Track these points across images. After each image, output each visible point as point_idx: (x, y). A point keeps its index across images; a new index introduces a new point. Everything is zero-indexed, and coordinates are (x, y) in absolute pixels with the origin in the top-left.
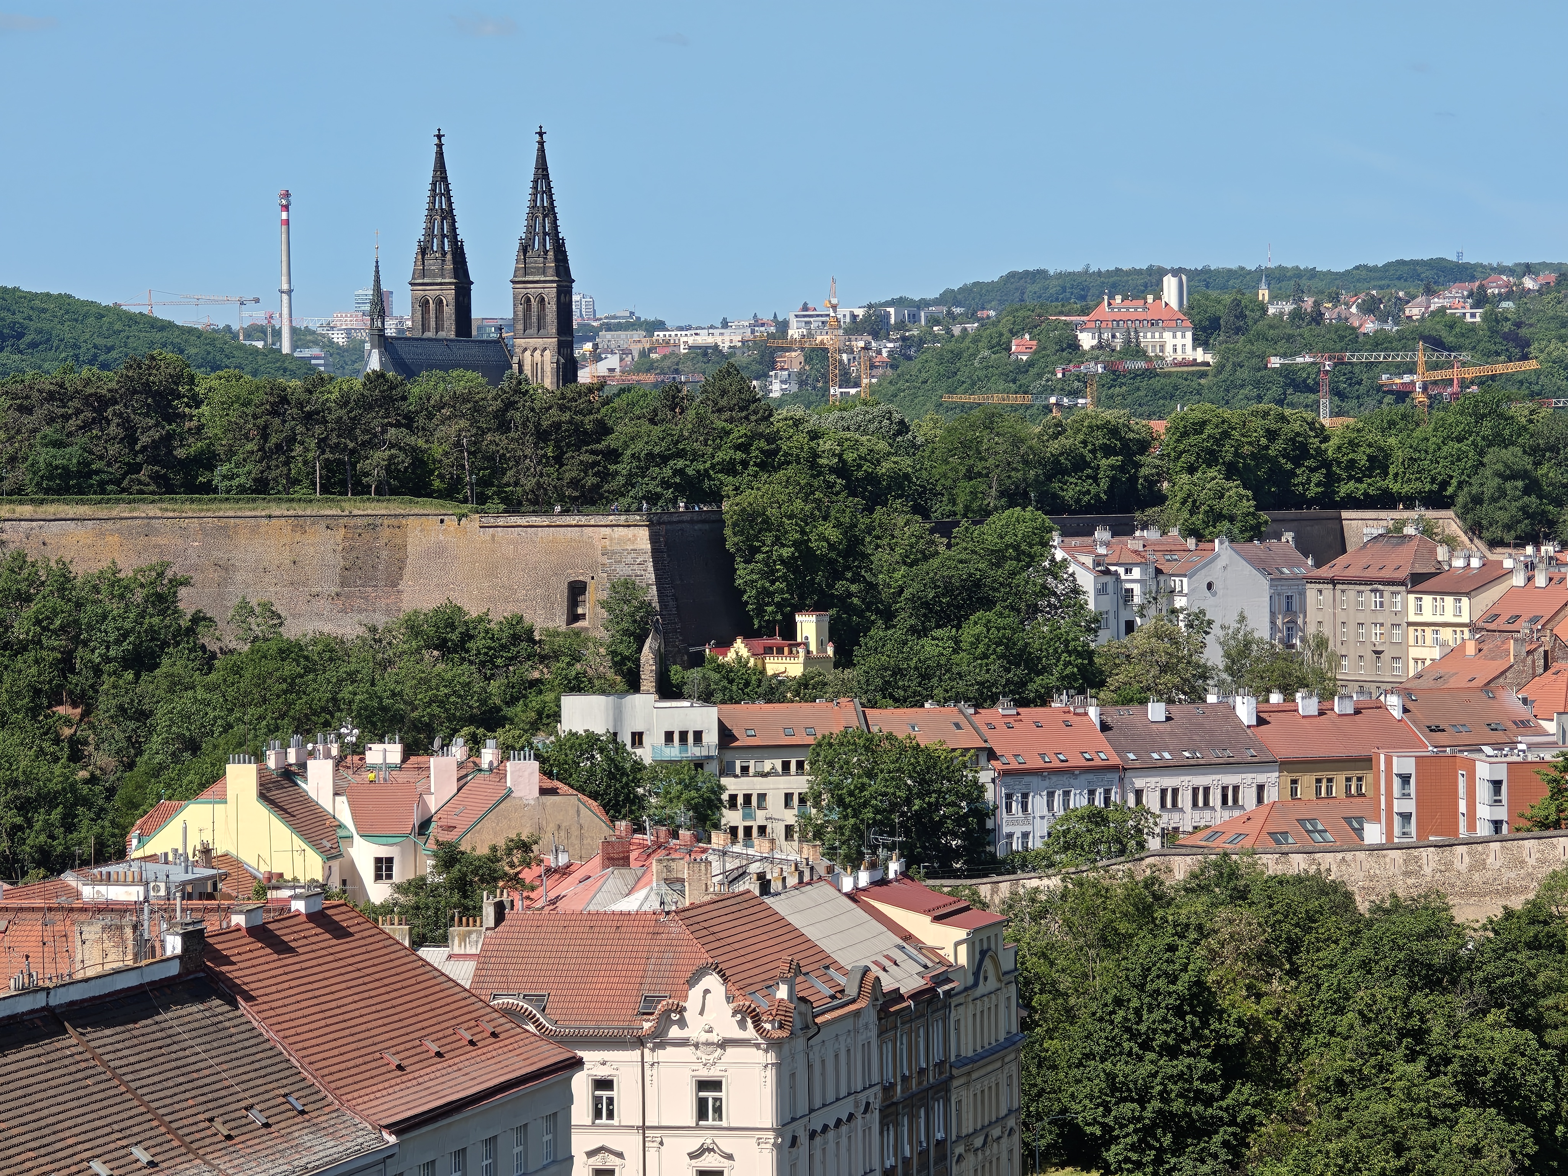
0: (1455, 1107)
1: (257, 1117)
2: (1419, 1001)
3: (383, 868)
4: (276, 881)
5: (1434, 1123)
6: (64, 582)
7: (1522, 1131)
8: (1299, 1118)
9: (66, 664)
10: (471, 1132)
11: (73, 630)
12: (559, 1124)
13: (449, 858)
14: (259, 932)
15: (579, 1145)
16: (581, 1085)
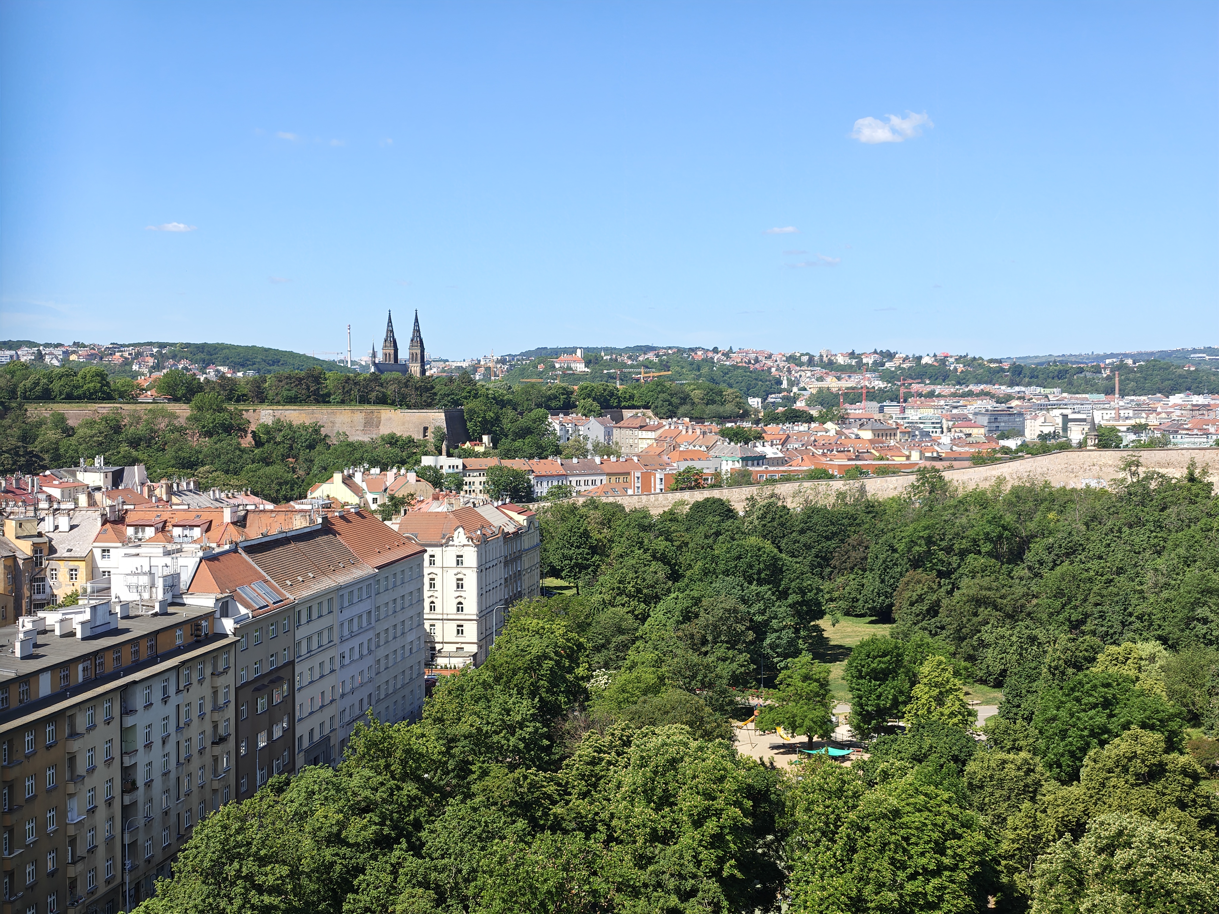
0: (650, 561)
1: (341, 565)
2: (641, 534)
3: (375, 500)
4: (346, 504)
5: (645, 565)
6: (291, 426)
7: (667, 568)
8: (611, 564)
9: (291, 448)
10: (397, 568)
11: (293, 439)
12: (421, 566)
13: (392, 498)
14: (342, 517)
15: (426, 571)
16: (426, 556)
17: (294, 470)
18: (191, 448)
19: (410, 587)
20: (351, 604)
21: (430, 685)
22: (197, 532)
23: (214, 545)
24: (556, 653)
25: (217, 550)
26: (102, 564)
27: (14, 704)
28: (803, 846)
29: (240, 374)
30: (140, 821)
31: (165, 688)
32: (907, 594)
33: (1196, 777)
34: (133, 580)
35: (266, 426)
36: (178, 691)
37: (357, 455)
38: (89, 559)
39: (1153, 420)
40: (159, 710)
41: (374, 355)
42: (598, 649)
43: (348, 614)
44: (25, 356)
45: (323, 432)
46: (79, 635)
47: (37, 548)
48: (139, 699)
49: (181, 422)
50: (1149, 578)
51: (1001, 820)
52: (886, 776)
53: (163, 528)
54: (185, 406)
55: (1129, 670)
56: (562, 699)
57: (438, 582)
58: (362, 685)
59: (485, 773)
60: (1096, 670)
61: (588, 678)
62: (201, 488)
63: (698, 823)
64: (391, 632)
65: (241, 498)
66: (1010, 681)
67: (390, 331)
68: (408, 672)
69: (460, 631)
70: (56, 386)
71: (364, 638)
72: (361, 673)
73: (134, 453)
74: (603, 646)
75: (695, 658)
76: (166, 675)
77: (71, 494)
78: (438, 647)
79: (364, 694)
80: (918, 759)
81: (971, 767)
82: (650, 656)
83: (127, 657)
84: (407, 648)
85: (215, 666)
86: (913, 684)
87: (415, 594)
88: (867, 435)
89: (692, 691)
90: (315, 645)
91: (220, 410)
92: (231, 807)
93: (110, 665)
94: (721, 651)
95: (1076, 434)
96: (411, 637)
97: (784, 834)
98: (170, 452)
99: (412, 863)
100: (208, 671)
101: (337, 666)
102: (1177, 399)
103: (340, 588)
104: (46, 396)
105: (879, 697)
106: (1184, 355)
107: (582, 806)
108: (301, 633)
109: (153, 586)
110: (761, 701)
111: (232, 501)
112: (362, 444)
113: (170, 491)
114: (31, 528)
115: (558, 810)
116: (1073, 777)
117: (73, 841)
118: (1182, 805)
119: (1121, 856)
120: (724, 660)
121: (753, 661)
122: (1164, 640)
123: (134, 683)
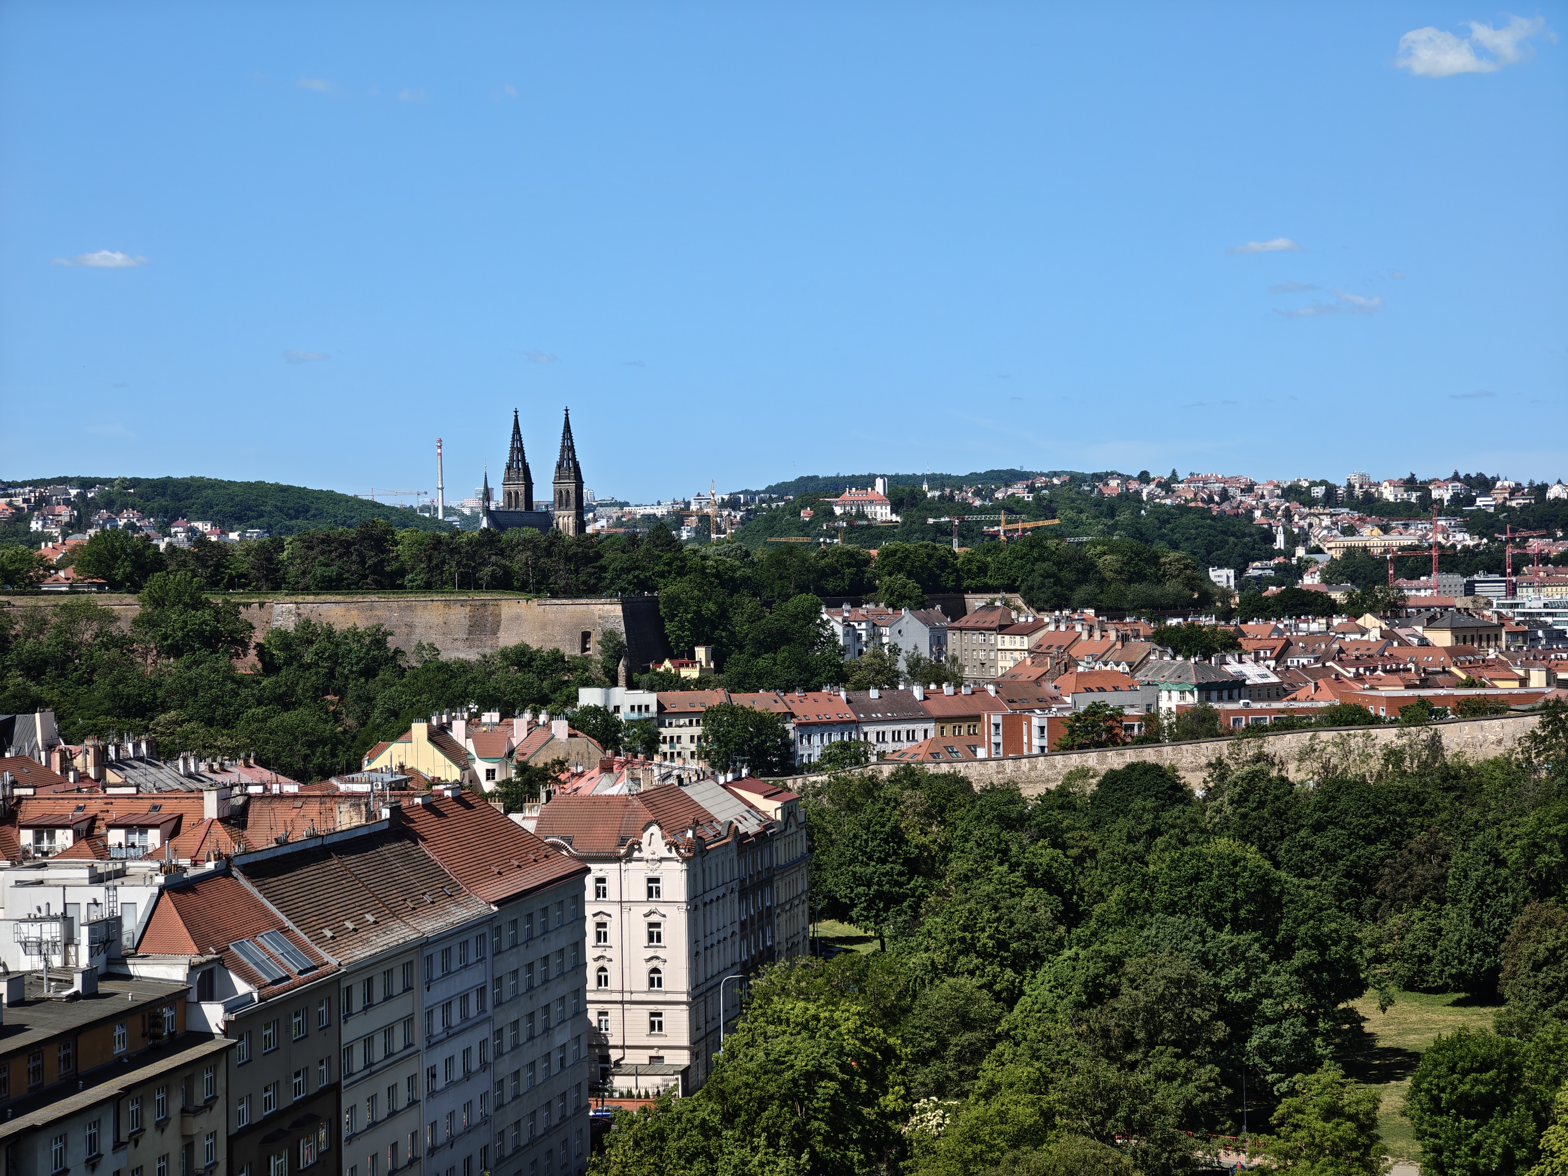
0: (1023, 887)
1: (427, 898)
2: (1005, 835)
3: (490, 774)
4: (437, 781)
5: (1013, 895)
6: (330, 633)
7: (1056, 899)
8: (945, 893)
9: (331, 675)
10: (535, 904)
11: (334, 659)
12: (579, 900)
13: (523, 768)
14: (428, 806)
15: (590, 910)
16: (589, 881)
17: (337, 718)
18: (141, 677)
19: (562, 940)
20: (447, 973)
21: (601, 1126)
22: (154, 837)
23: (185, 862)
24: (844, 1067)
25: (192, 872)
29: (234, 536)
31: (93, 1141)
32: (1526, 948)
34: (32, 931)
35: (282, 635)
36: (118, 1145)
37: (458, 685)
41: (487, 495)
42: (922, 1058)
43: (440, 992)
45: (392, 643)
48: (42, 1161)
49: (125, 627)
53: (88, 831)
54: (129, 598)
56: (855, 1155)
57: (612, 931)
58: (470, 1129)
61: (904, 1115)
62: (161, 753)
64: (524, 1026)
65: (237, 773)
67: (518, 449)
68: (557, 1105)
69: (656, 1025)
71: (472, 1039)
72: (468, 1106)
73: (35, 689)
74: (934, 1053)
75: (1111, 1074)
76: (95, 1115)
78: (615, 1055)
79: (472, 1146)
82: (1024, 1071)
83: (20, 1080)
84: (556, 1057)
85: (188, 1096)
86: (1542, 1125)
87: (570, 954)
88: (1442, 638)
89: (1108, 1139)
90: (378, 1054)
91: (198, 604)
94: (1163, 1058)
96: (562, 1036)
98: (102, 685)
100: (176, 1105)
101: (421, 1093)
103: (424, 943)
105: (1475, 1150)
108: (352, 1030)
109: (69, 940)
110: (1243, 1159)
111: (220, 778)
112: (464, 667)
113: (102, 761)
120: (1170, 1078)
121: (1225, 1079)
123: (33, 1129)
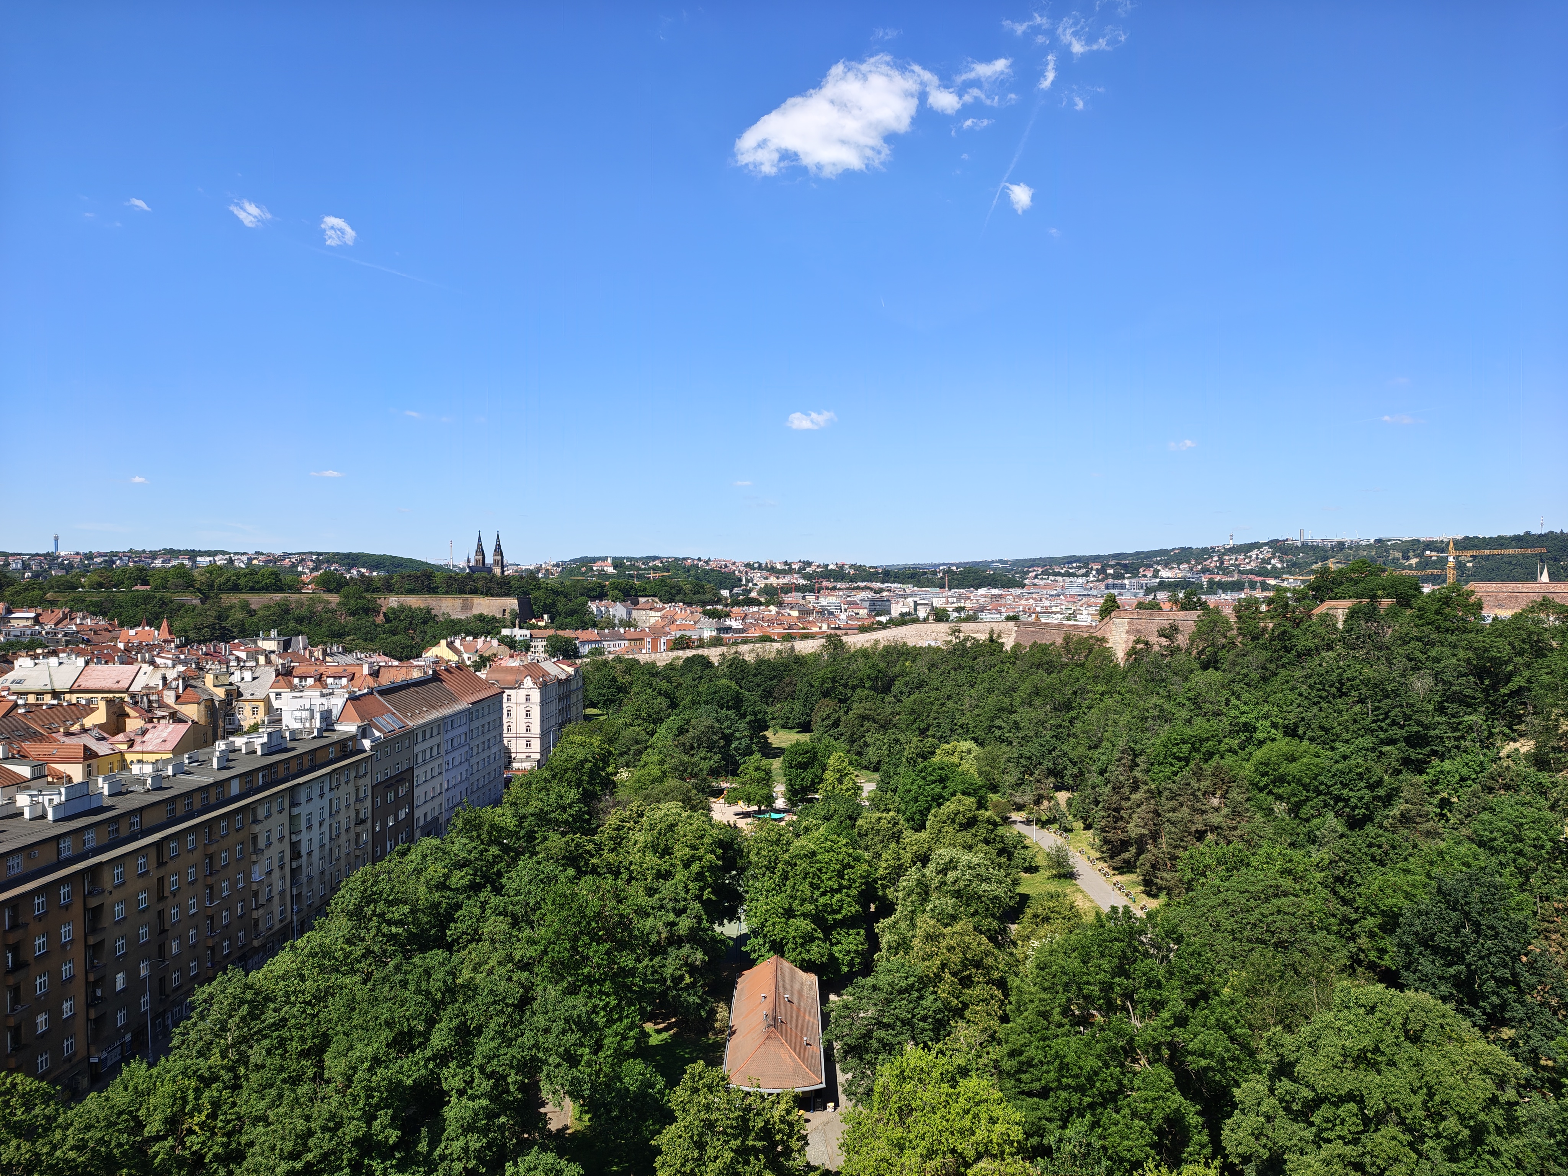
1: (446, 702)
3: (469, 658)
4: (449, 661)
5: (653, 699)
6: (410, 609)
7: (668, 700)
8: (630, 699)
9: (411, 623)
10: (485, 704)
11: (412, 618)
12: (501, 702)
13: (481, 657)
14: (446, 670)
15: (505, 705)
16: (505, 695)
17: (413, 638)
18: (340, 624)
19: (492, 717)
20: (453, 728)
21: (508, 782)
22: (344, 681)
23: (356, 690)
24: (594, 758)
25: (359, 693)
26: (276, 704)
27: (213, 800)
28: (755, 877)
29: (375, 574)
30: (304, 879)
31: (321, 788)
32: (820, 714)
33: (995, 825)
34: (299, 714)
35: (393, 609)
36: (331, 790)
37: (457, 628)
38: (267, 701)
39: (968, 605)
40: (317, 803)
41: (469, 560)
42: (621, 755)
43: (450, 735)
44: (220, 561)
45: (433, 612)
46: (259, 753)
47: (228, 693)
48: (303, 798)
49: (334, 606)
50: (967, 701)
51: (878, 855)
52: (807, 830)
53: (319, 679)
54: (335, 595)
55: (955, 760)
56: (598, 788)
57: (513, 713)
58: (461, 782)
59: (545, 839)
60: (936, 759)
61: (615, 774)
62: (347, 651)
63: (687, 865)
64: (481, 746)
65: (376, 658)
66: (884, 767)
67: (480, 545)
68: (493, 773)
69: (528, 745)
70: (242, 582)
71: (462, 751)
72: (460, 774)
73: (299, 628)
74: (625, 753)
75: (686, 758)
76: (322, 779)
77: (253, 655)
78: (513, 755)
79: (461, 788)
80: (827, 818)
81: (860, 822)
82: (657, 758)
83: (294, 767)
84: (492, 757)
85: (357, 772)
86: (824, 771)
87: (497, 721)
88: (795, 614)
89: (684, 780)
90: (428, 757)
91: (361, 598)
92: (368, 868)
93: (281, 772)
94: (703, 753)
95: (922, 613)
96: (494, 750)
97: (743, 870)
98: (325, 626)
99: (495, 900)
100: (353, 775)
101: (443, 770)
102: (982, 591)
103: (445, 718)
104: (235, 588)
105: (803, 780)
106: (987, 564)
107: (611, 857)
108: (418, 749)
109: (312, 717)
110: (728, 785)
111: (369, 660)
112: (460, 621)
113: (325, 653)
114: (224, 680)
115: (595, 861)
116: (921, 827)
117: (256, 894)
118: (987, 842)
119: (951, 875)
120: (705, 759)
121: (723, 759)
122: (975, 740)
123: (299, 784)
